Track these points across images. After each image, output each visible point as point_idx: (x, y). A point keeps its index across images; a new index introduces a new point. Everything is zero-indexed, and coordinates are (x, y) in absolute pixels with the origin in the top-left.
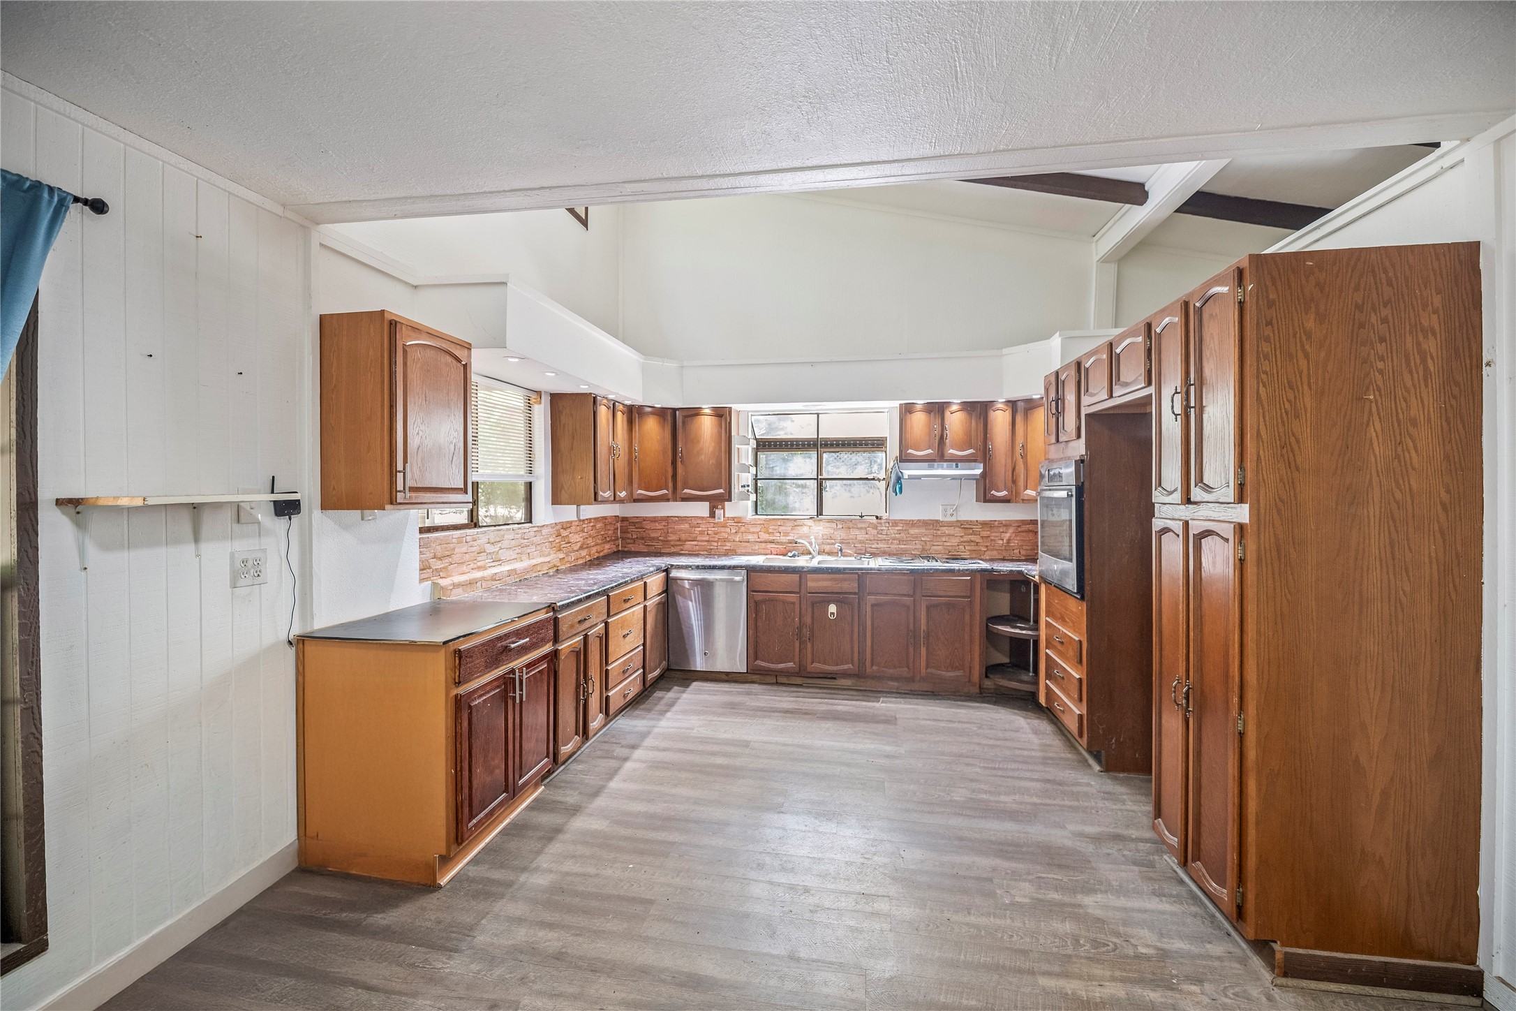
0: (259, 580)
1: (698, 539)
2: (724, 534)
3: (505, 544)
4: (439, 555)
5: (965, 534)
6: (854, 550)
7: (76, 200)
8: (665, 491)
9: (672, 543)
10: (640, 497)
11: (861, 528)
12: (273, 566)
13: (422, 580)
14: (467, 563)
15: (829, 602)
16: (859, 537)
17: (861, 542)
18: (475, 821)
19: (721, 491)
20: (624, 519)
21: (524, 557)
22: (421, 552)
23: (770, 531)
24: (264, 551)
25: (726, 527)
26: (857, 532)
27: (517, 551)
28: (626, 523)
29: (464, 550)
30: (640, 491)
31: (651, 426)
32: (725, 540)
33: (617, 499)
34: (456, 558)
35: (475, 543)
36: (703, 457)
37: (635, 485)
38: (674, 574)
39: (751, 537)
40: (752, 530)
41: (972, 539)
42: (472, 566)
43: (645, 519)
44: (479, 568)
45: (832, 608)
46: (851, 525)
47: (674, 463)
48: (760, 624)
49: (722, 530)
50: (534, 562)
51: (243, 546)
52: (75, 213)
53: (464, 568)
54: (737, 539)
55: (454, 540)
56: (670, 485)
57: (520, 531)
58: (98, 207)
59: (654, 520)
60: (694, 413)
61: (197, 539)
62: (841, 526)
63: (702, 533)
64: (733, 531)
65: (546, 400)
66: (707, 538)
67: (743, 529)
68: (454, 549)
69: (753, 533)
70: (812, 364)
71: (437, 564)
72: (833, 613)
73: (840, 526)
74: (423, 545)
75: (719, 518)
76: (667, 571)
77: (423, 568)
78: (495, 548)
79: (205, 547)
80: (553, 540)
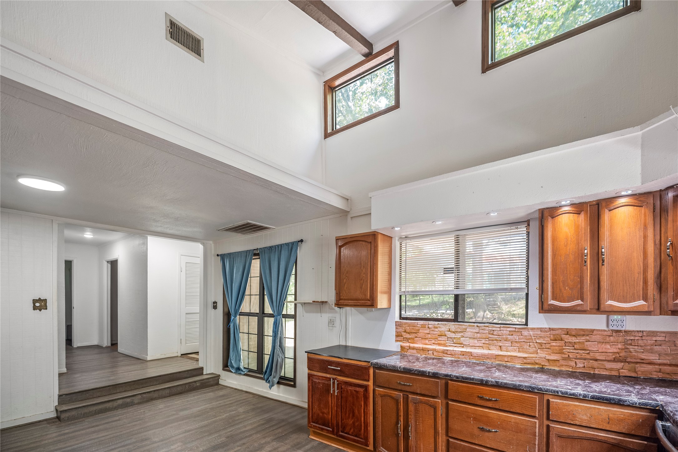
0: (333, 326)
3: (467, 334)
4: (408, 331)
12: (337, 323)
13: (397, 341)
14: (429, 340)
21: (491, 347)
22: (396, 328)
24: (335, 317)
27: (483, 341)
29: (428, 331)
34: (420, 335)
35: (437, 330)
42: (433, 341)
44: (439, 344)
50: (501, 353)
51: (331, 315)
53: (427, 342)
55: (418, 326)
57: (487, 328)
61: (321, 312)
65: (535, 226)
68: (419, 330)
71: (408, 336)
74: (398, 325)
77: (397, 335)
78: (458, 335)
79: (323, 315)
80: (544, 342)
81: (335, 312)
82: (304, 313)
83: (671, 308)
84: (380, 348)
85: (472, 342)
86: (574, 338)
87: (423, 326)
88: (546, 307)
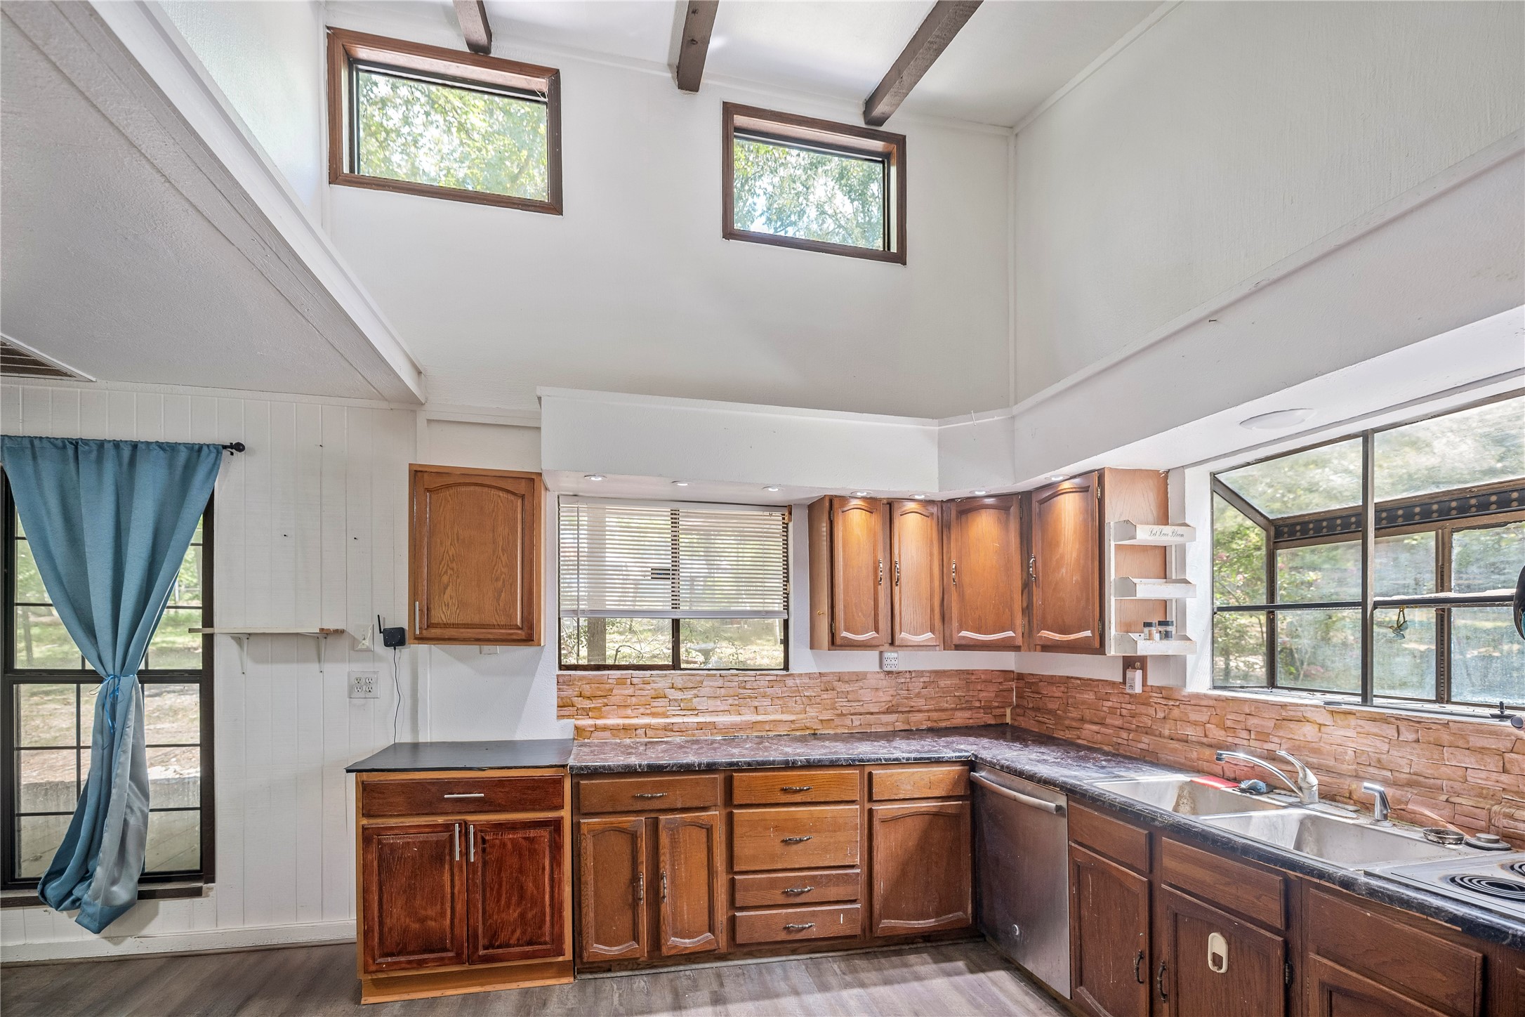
0: (370, 695)
1: (1108, 721)
2: (1145, 719)
3: (704, 691)
4: (588, 694)
6: (1447, 811)
7: (225, 447)
8: (1011, 634)
9: (1067, 722)
10: (963, 642)
11: (1482, 751)
12: (383, 688)
13: (560, 717)
14: (633, 707)
16: (1476, 778)
17: (1481, 793)
19: (1088, 633)
20: (1020, 677)
21: (743, 710)
22: (559, 689)
23: (1229, 723)
24: (377, 672)
25: (1148, 704)
26: (1470, 761)
27: (730, 701)
28: (1021, 684)
29: (630, 691)
30: (964, 633)
31: (985, 531)
32: (1148, 731)
34: (613, 700)
35: (648, 687)
37: (955, 624)
38: (981, 775)
39: (1190, 731)
40: (1193, 716)
42: (642, 710)
43: (1042, 678)
44: (654, 715)
45: (1217, 944)
46: (1445, 737)
48: (1085, 913)
49: (1142, 709)
50: (760, 718)
51: (358, 668)
53: (629, 712)
54: (1167, 732)
55: (610, 681)
57: (736, 679)
58: (239, 447)
59: (1052, 681)
61: (319, 661)
62: (1411, 737)
63: (1112, 711)
64: (1160, 715)
65: (801, 517)
66: (1118, 722)
67: (1176, 712)
68: (611, 690)
69: (1195, 723)
71: (587, 704)
72: (1217, 960)
73: (1408, 736)
74: (564, 682)
75: (1132, 687)
76: (972, 764)
77: (561, 704)
78: (689, 694)
79: (328, 667)
80: (814, 694)
81: (375, 658)
82: (249, 665)
83: (956, 641)
84: (519, 736)
85: (712, 705)
86: (847, 685)
87: (621, 682)
88: (838, 641)
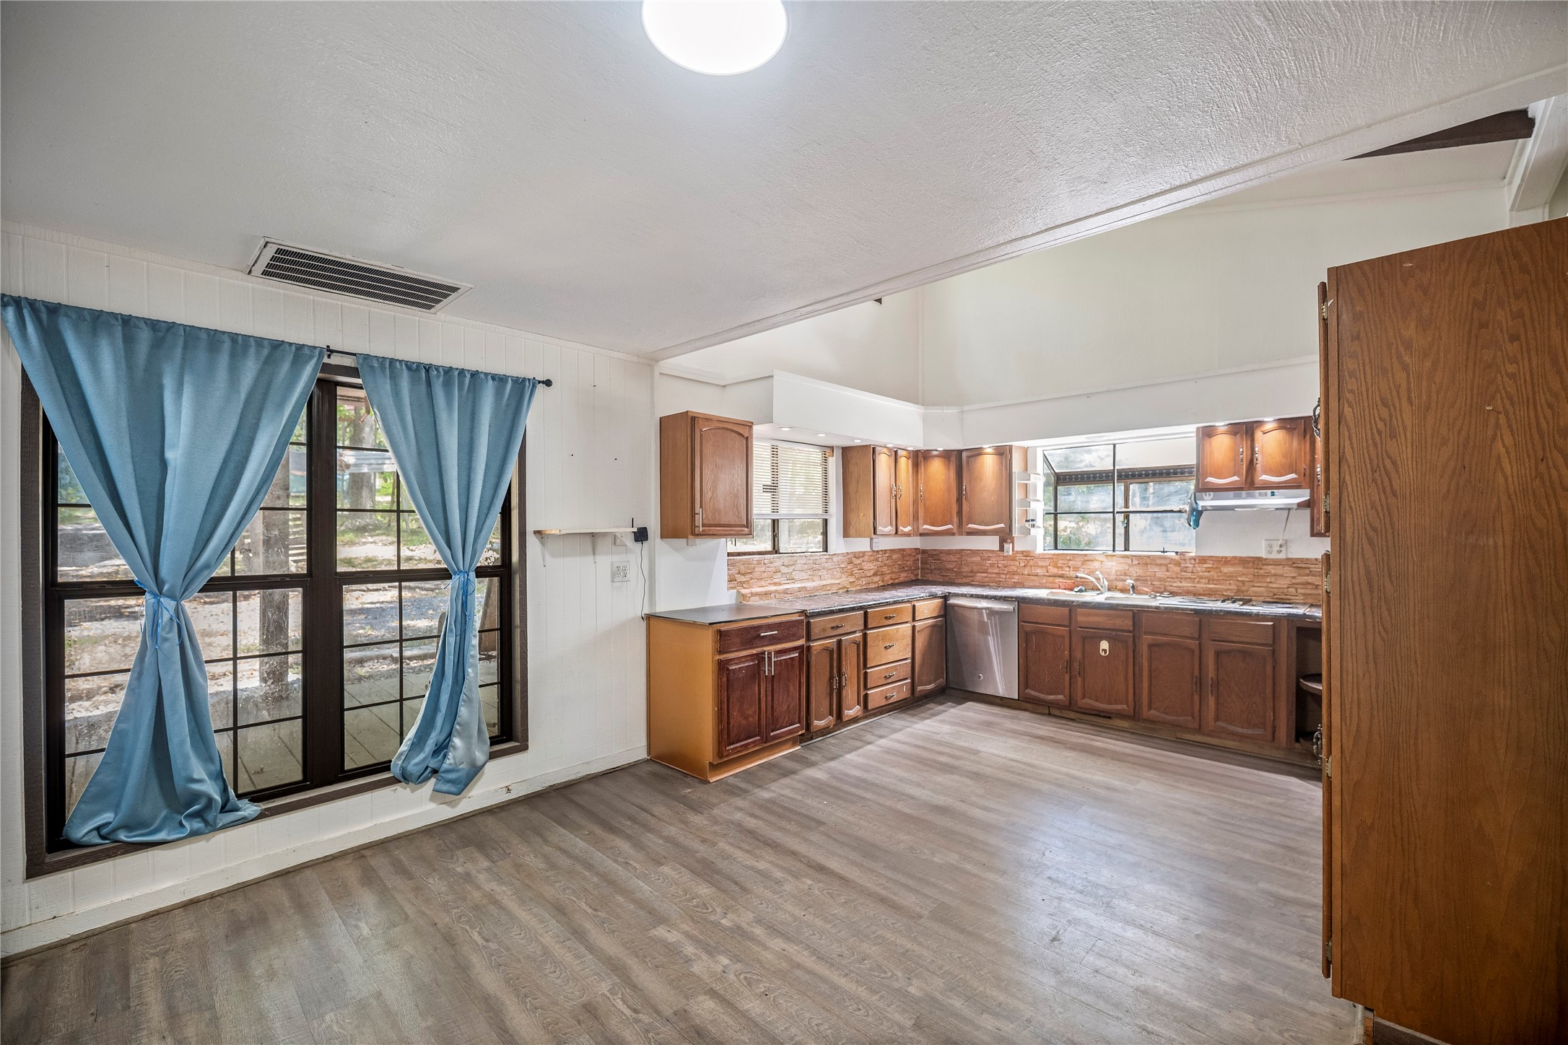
0: (625, 579)
1: (989, 571)
2: (1013, 567)
3: (798, 567)
4: (743, 572)
5: (1299, 575)
6: (1151, 588)
7: (539, 382)
8: (950, 526)
9: (964, 574)
10: (926, 532)
11: (1161, 565)
12: (633, 572)
13: (729, 589)
14: (764, 580)
15: (1101, 638)
16: (1159, 575)
17: (1160, 580)
18: (732, 747)
19: (1002, 525)
20: (924, 552)
21: (815, 578)
22: (728, 569)
23: (1059, 565)
24: (629, 562)
25: (1016, 560)
26: (1156, 569)
27: (809, 573)
28: (926, 555)
29: (763, 569)
30: (925, 526)
31: (937, 469)
32: (1015, 573)
33: (899, 532)
34: (756, 575)
35: (772, 565)
36: (985, 494)
37: (921, 521)
38: (952, 601)
39: (1039, 571)
40: (1041, 564)
41: (1310, 581)
42: (769, 581)
43: (941, 552)
44: (775, 584)
45: (1104, 645)
46: (1149, 561)
47: (959, 501)
48: (1030, 653)
49: (1012, 563)
50: (824, 583)
51: (617, 559)
52: (540, 387)
53: (763, 583)
54: (1026, 573)
55: (754, 563)
56: (955, 520)
57: (812, 558)
58: (548, 383)
59: (949, 552)
60: (977, 452)
61: (594, 554)
62: (1137, 562)
63: (992, 565)
64: (1022, 564)
65: (838, 453)
66: (997, 571)
67: (1031, 562)
68: (754, 568)
69: (1042, 567)
70: (1088, 395)
71: (742, 579)
72: (1104, 650)
73: (1135, 562)
74: (730, 564)
75: (1008, 552)
76: (945, 597)
77: (730, 580)
78: (790, 570)
79: (598, 558)
80: (842, 566)
81: (627, 551)
82: (548, 557)
83: (921, 531)
84: (708, 605)
85: (805, 576)
86: (857, 560)
87: (759, 562)
